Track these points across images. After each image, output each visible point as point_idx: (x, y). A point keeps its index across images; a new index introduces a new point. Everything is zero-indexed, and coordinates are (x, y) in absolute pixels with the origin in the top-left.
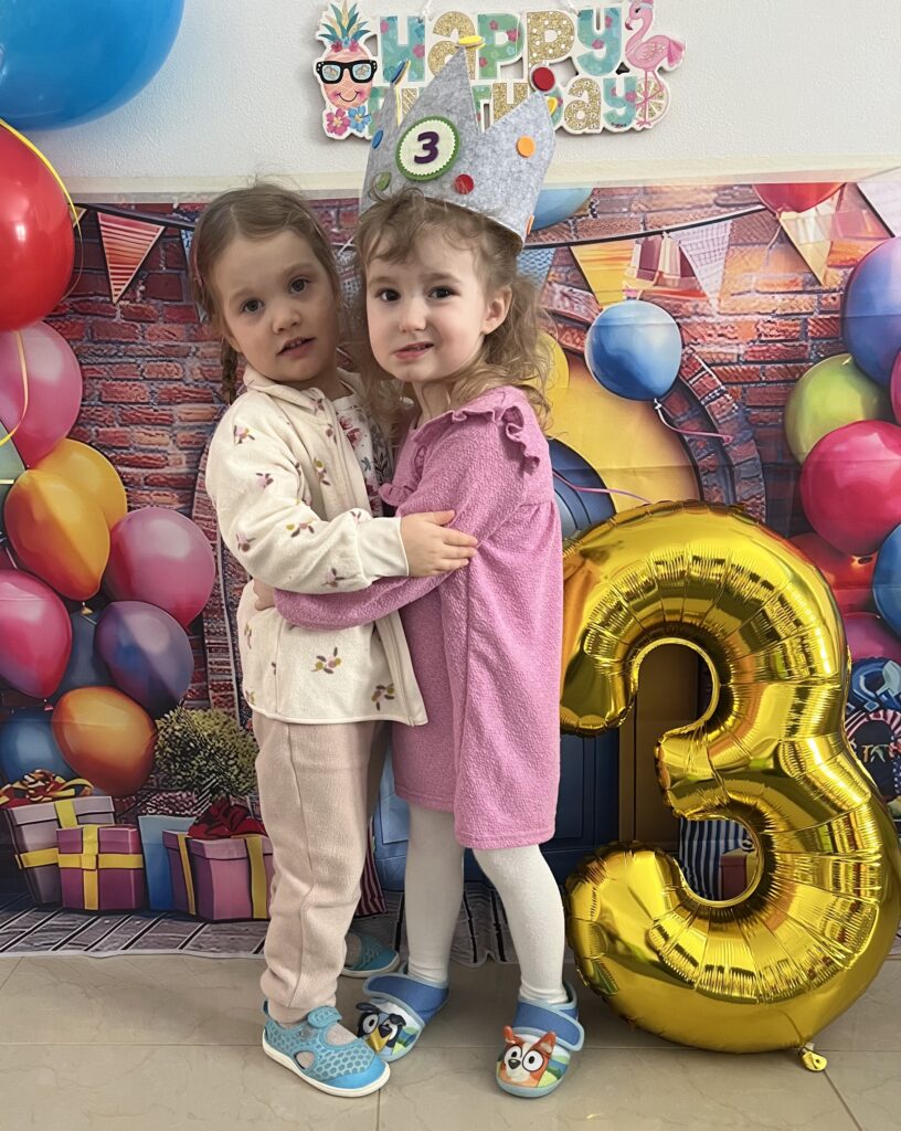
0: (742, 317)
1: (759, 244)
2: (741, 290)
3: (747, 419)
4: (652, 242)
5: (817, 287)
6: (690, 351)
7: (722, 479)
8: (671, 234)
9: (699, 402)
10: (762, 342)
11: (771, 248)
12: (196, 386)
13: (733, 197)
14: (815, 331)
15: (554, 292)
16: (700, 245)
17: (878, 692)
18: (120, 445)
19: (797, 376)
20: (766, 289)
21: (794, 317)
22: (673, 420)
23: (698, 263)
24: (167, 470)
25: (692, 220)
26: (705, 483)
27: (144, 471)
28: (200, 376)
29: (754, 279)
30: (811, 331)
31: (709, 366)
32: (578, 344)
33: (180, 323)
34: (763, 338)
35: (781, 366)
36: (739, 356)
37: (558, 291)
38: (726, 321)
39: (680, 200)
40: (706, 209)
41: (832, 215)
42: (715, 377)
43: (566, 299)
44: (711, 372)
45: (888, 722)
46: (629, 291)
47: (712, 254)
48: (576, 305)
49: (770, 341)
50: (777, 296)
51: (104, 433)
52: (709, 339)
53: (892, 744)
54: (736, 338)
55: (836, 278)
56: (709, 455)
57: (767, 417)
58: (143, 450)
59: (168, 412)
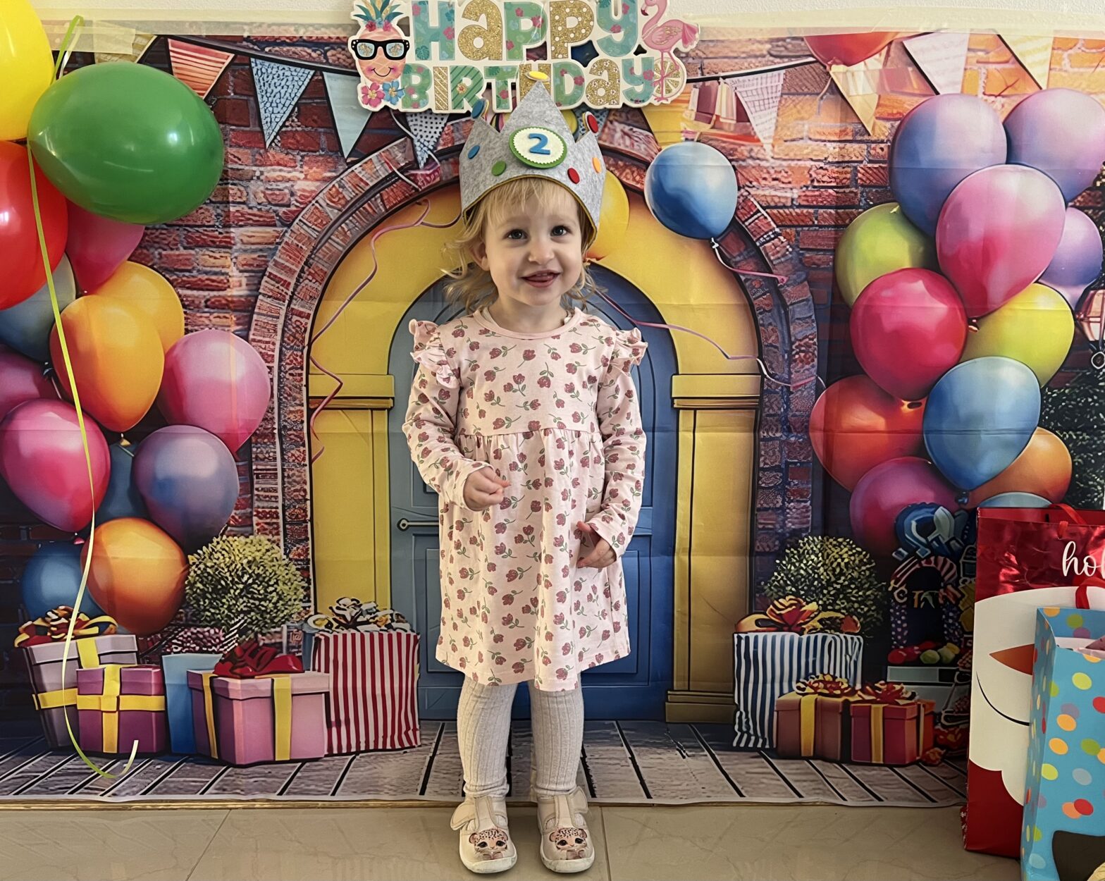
0: (796, 162)
1: (811, 94)
2: (794, 137)
3: (801, 261)
4: (709, 87)
5: (866, 137)
6: (746, 194)
7: (778, 319)
8: (727, 80)
9: (754, 243)
10: (814, 187)
11: (822, 98)
12: (260, 210)
13: (786, 48)
14: (864, 179)
15: (615, 130)
16: (755, 93)
17: (930, 538)
18: (183, 267)
19: (847, 221)
20: (818, 137)
21: (844, 165)
22: (730, 260)
23: (753, 109)
24: (228, 293)
25: (747, 68)
26: (761, 322)
27: (206, 293)
28: (265, 200)
29: (806, 127)
30: (860, 179)
31: (764, 208)
32: (638, 182)
33: (246, 148)
34: (816, 184)
35: (832, 211)
36: (793, 200)
37: (618, 130)
38: (780, 165)
39: (735, 49)
40: (760, 59)
41: (880, 71)
42: (769, 219)
43: (626, 137)
44: (766, 215)
45: (939, 568)
46: (687, 132)
47: (766, 102)
48: (636, 144)
49: (823, 187)
50: (828, 144)
51: (165, 255)
52: (763, 182)
53: (942, 590)
54: (790, 183)
55: (883, 130)
56: (764, 294)
57: (819, 260)
58: (206, 273)
59: (232, 235)
